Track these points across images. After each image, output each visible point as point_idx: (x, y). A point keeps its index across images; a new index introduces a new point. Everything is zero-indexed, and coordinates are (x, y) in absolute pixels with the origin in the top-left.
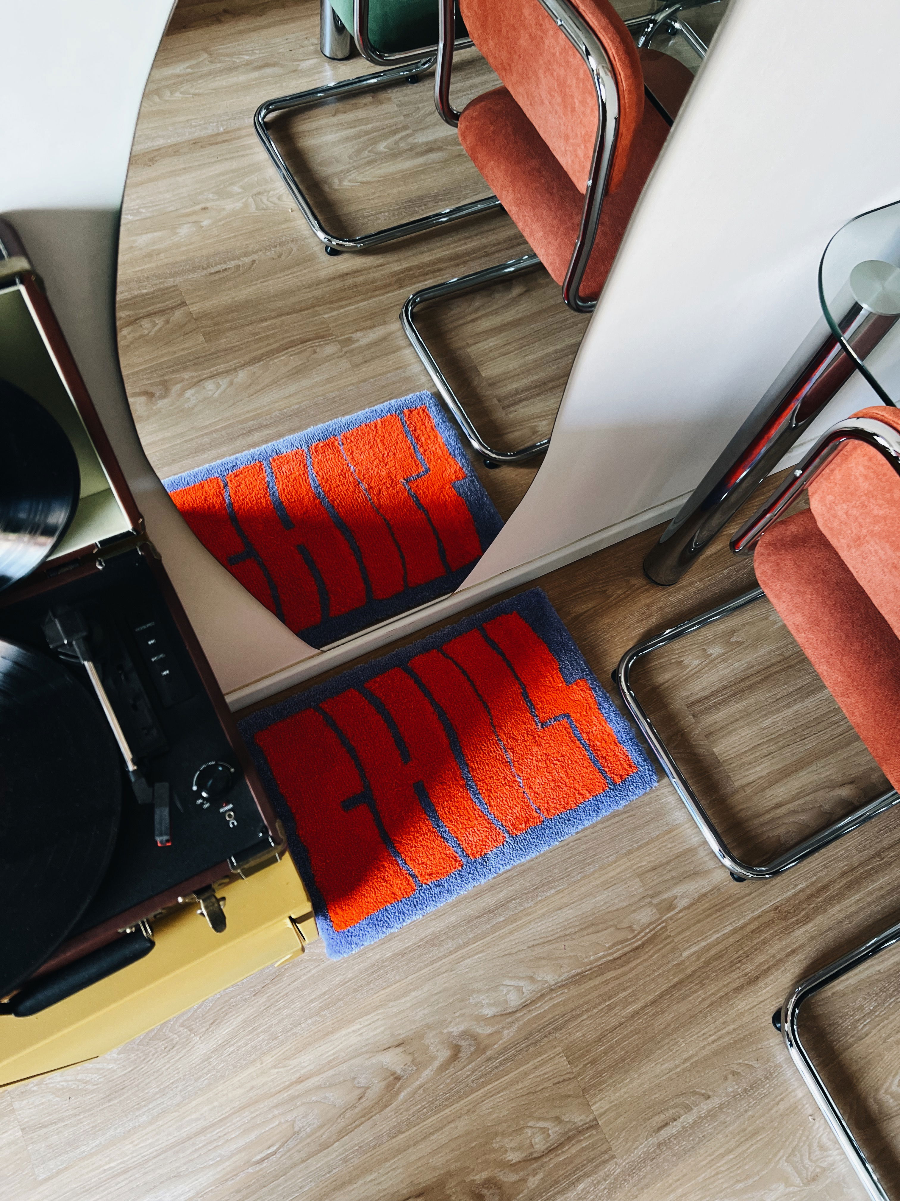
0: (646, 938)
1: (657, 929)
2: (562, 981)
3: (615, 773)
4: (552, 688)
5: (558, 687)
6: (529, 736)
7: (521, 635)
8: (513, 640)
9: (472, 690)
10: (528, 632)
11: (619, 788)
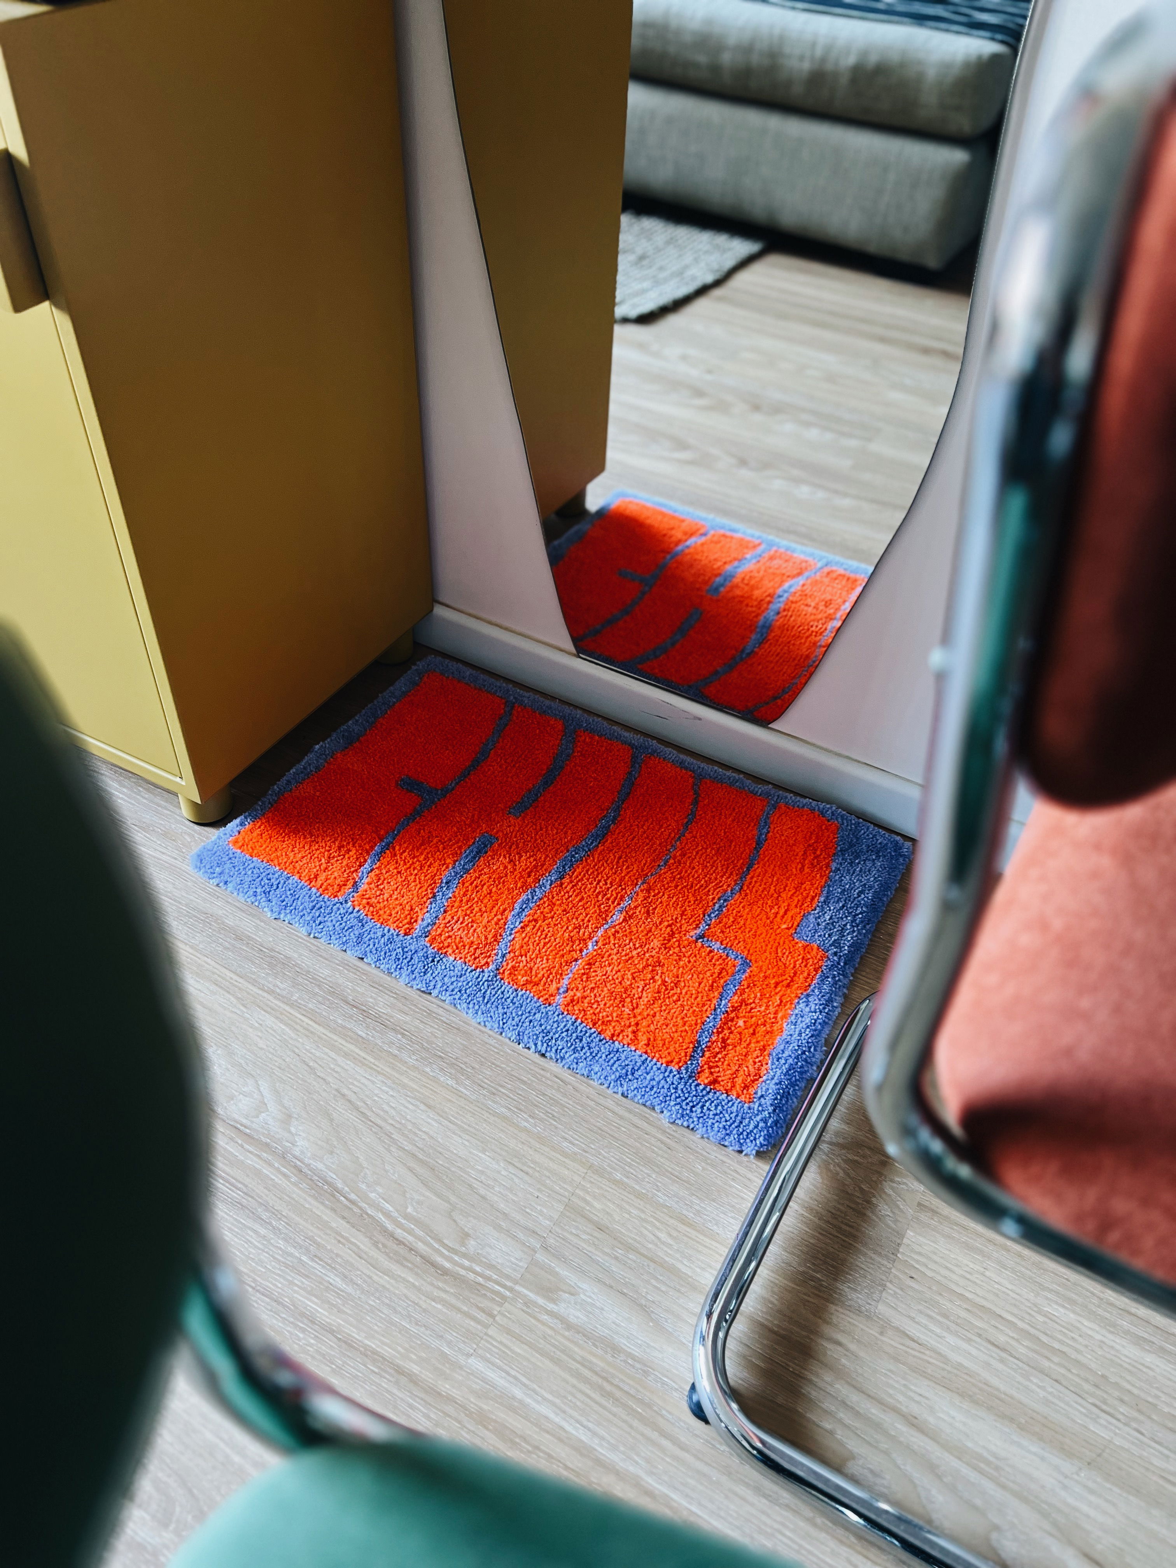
0: (463, 1272)
1: (490, 1284)
2: (308, 1165)
3: (713, 1070)
4: (768, 921)
5: (779, 927)
6: (669, 929)
7: (809, 846)
8: (791, 842)
9: (673, 835)
10: (822, 850)
11: (693, 1087)
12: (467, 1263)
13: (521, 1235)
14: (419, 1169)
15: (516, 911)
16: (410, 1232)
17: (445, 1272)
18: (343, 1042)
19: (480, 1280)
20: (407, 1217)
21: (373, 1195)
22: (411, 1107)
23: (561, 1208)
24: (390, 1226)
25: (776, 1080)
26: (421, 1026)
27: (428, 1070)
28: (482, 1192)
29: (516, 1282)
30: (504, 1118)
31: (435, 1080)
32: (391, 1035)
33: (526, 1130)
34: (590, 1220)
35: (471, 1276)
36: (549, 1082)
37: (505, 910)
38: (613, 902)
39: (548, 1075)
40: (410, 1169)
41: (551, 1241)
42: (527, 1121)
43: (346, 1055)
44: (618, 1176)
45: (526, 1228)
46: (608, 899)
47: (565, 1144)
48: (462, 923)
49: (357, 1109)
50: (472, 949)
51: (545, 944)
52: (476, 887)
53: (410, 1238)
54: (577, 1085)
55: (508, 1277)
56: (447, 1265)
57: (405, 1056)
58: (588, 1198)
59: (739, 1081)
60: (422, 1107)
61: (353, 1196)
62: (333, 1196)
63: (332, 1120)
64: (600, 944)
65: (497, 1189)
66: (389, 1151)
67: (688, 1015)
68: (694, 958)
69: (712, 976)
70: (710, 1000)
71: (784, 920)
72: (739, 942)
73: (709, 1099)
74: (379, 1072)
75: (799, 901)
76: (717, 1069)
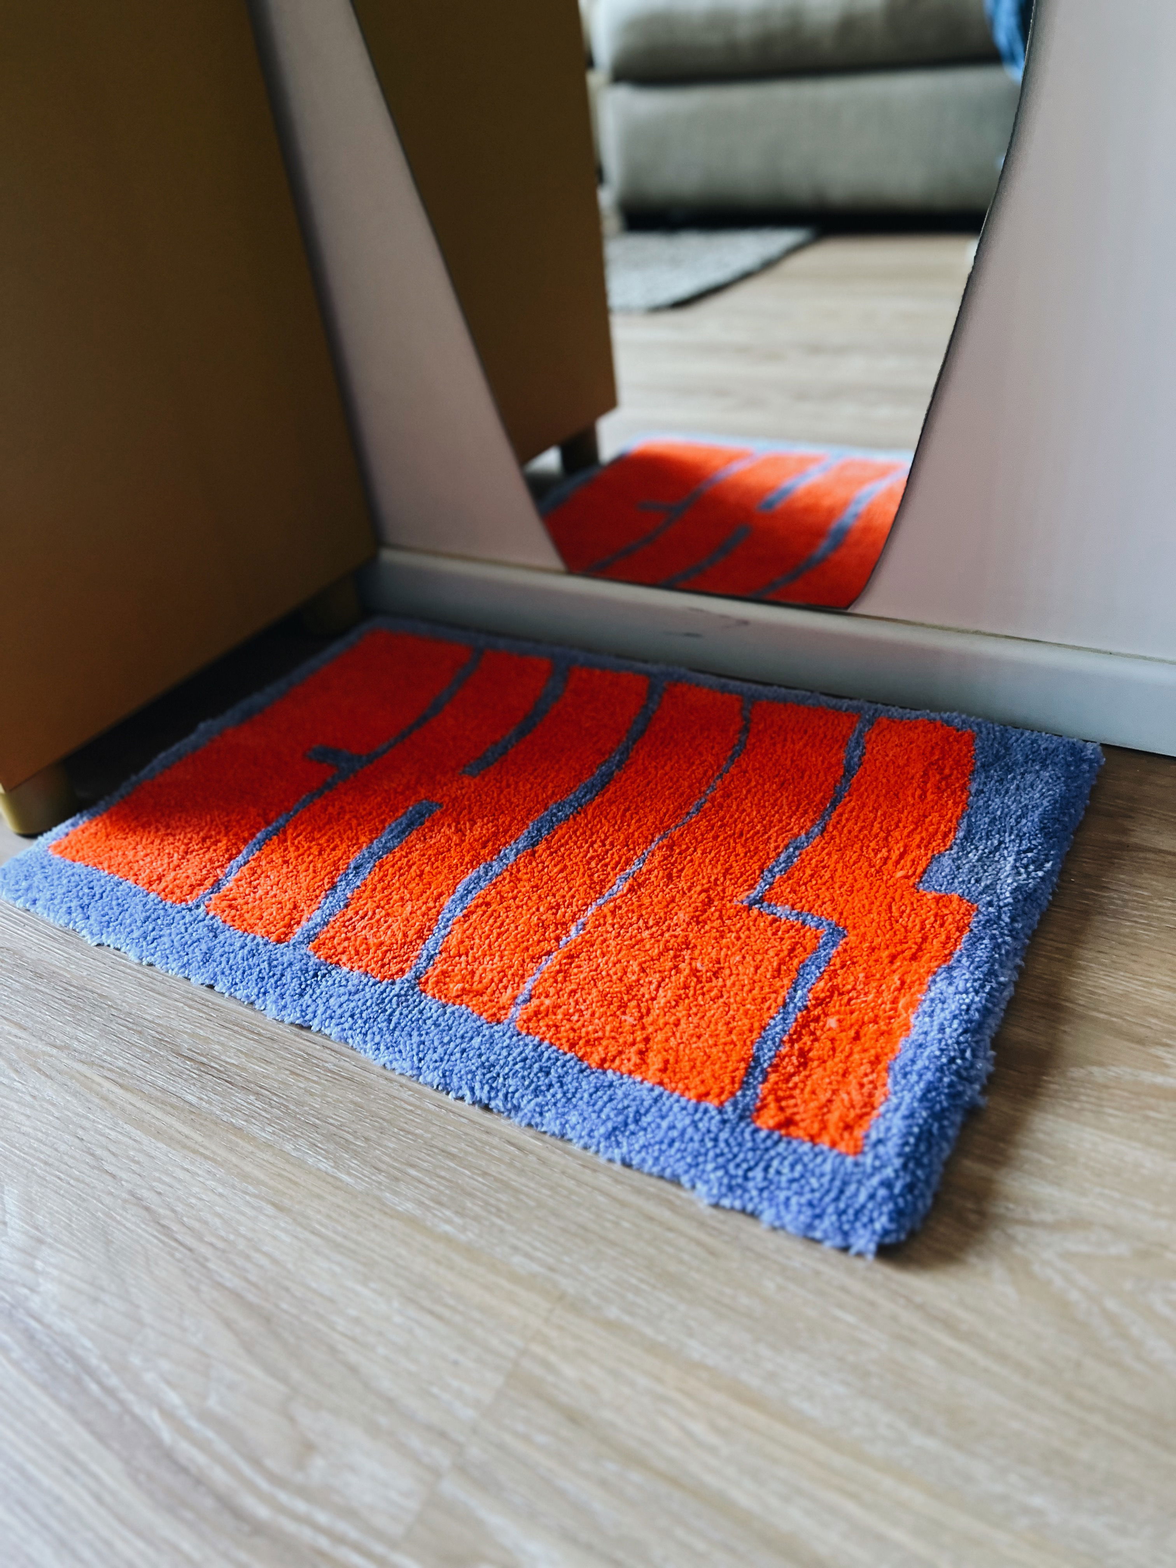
0: (290, 1527)
2: (48, 1327)
3: (783, 1104)
4: (873, 869)
5: (892, 877)
6: (703, 895)
7: (932, 764)
8: (901, 762)
9: (710, 773)
10: (952, 769)
11: (747, 1136)
12: (301, 1506)
13: (415, 1442)
14: (246, 1324)
15: (457, 895)
16: (202, 1445)
17: (258, 1529)
18: (159, 1114)
19: (323, 1543)
20: (206, 1417)
21: (149, 1377)
22: (248, 1211)
23: (498, 1380)
24: (167, 1435)
25: (903, 1110)
26: (291, 1080)
27: (289, 1147)
28: (353, 1357)
29: (393, 1544)
30: (411, 1221)
31: (300, 1164)
32: (239, 1097)
33: (447, 1239)
34: (552, 1403)
35: (307, 1534)
36: (496, 1153)
37: (441, 895)
38: (613, 869)
39: (495, 1141)
40: (228, 1324)
41: (474, 1452)
42: (449, 1222)
43: (158, 1134)
44: (613, 1312)
45: (429, 1428)
46: (606, 865)
47: (517, 1259)
48: (371, 919)
49: (157, 1221)
50: (379, 952)
51: (499, 935)
52: (400, 868)
53: (201, 1459)
54: (545, 1154)
55: (380, 1535)
56: (263, 1512)
57: (254, 1129)
58: (553, 1358)
59: (833, 1118)
60: (270, 1210)
61: (113, 1381)
62: (78, 1381)
63: (108, 1243)
64: (588, 927)
65: (381, 1350)
66: (196, 1290)
67: (737, 1018)
68: (747, 933)
69: (777, 955)
70: (775, 992)
71: (899, 867)
72: (824, 903)
73: (778, 1154)
74: (206, 1157)
75: (922, 839)
76: (792, 1102)
